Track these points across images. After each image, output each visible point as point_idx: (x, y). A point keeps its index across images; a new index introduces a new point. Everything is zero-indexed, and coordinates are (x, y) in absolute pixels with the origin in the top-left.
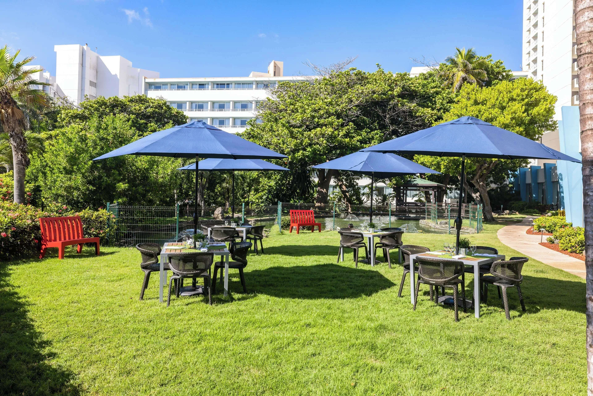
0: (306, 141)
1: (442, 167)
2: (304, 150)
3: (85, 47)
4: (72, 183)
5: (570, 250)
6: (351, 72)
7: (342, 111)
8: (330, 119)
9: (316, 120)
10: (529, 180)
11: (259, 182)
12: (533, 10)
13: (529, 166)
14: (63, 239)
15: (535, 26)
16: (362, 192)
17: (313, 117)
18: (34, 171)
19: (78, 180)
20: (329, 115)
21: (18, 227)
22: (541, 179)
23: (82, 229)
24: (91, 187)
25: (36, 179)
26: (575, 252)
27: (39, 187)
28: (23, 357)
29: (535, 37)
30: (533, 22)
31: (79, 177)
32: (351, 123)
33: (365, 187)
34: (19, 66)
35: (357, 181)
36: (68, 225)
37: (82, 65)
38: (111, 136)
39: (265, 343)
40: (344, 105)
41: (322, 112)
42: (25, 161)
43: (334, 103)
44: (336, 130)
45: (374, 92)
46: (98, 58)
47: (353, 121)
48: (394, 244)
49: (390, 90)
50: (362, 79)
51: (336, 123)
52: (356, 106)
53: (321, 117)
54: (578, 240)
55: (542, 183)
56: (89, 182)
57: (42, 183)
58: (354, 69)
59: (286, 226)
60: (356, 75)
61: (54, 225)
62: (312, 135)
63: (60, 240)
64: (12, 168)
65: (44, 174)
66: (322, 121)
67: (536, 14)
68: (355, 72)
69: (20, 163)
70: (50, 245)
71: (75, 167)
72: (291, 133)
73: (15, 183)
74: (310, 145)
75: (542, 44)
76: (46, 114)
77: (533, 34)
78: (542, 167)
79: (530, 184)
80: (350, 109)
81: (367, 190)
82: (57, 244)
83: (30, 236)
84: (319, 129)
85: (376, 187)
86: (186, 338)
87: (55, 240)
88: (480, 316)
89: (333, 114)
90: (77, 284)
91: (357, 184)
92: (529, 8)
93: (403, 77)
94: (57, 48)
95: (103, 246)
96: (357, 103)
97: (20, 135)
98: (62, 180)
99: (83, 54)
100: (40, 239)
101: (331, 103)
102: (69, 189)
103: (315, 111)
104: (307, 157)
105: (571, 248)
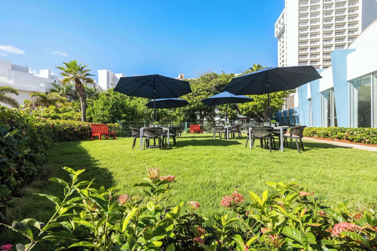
0: (195, 101)
1: (250, 108)
2: (194, 104)
3: (109, 71)
4: (104, 114)
5: (308, 136)
6: (212, 74)
7: (209, 89)
8: (204, 92)
9: (198, 92)
10: (282, 116)
11: (177, 118)
12: (282, 51)
13: (282, 111)
14: (100, 133)
15: (283, 56)
16: (216, 122)
17: (197, 91)
18: (90, 111)
19: (106, 112)
20: (204, 90)
21: (83, 127)
22: (288, 115)
23: (108, 130)
24: (112, 115)
25: (90, 114)
26: (311, 136)
27: (92, 117)
28: (80, 165)
29: (283, 61)
30: (282, 55)
31: (107, 111)
32: (212, 94)
33: (217, 121)
34: (82, 68)
35: (215, 118)
36: (102, 128)
37: (108, 77)
38: (119, 96)
39: (189, 160)
40: (209, 86)
41: (201, 90)
42: (86, 106)
43: (205, 86)
44: (206, 96)
45: (221, 81)
46: (114, 75)
47: (213, 93)
48: (237, 130)
49: (227, 80)
50: (216, 76)
51: (206, 94)
52: (214, 87)
53: (200, 91)
54: (312, 131)
55: (288, 117)
56: (111, 114)
57: (93, 116)
58: (213, 73)
59: (189, 132)
60: (214, 75)
61: (97, 127)
62: (197, 98)
63: (99, 133)
64: (81, 111)
65: (94, 112)
66: (201, 93)
67: (283, 52)
68: (213, 74)
69: (84, 106)
70: (95, 135)
71: (105, 107)
72: (189, 98)
73: (82, 115)
74: (196, 102)
75: (286, 63)
76: (95, 95)
77: (282, 60)
78: (288, 111)
79: (283, 118)
80: (212, 88)
81: (218, 122)
82: (98, 134)
83: (87, 131)
84: (200, 96)
85: (222, 121)
86: (153, 159)
87: (97, 133)
88: (284, 151)
89: (205, 90)
90: (106, 146)
91: (215, 119)
92: (280, 50)
93: (232, 75)
94: (98, 71)
95: (117, 137)
96: (214, 85)
97: (83, 96)
98: (100, 112)
99: (108, 73)
100: (91, 133)
101: (204, 86)
102: (103, 116)
103: (198, 89)
104: (196, 107)
105: (308, 135)
